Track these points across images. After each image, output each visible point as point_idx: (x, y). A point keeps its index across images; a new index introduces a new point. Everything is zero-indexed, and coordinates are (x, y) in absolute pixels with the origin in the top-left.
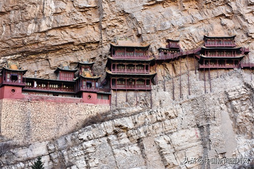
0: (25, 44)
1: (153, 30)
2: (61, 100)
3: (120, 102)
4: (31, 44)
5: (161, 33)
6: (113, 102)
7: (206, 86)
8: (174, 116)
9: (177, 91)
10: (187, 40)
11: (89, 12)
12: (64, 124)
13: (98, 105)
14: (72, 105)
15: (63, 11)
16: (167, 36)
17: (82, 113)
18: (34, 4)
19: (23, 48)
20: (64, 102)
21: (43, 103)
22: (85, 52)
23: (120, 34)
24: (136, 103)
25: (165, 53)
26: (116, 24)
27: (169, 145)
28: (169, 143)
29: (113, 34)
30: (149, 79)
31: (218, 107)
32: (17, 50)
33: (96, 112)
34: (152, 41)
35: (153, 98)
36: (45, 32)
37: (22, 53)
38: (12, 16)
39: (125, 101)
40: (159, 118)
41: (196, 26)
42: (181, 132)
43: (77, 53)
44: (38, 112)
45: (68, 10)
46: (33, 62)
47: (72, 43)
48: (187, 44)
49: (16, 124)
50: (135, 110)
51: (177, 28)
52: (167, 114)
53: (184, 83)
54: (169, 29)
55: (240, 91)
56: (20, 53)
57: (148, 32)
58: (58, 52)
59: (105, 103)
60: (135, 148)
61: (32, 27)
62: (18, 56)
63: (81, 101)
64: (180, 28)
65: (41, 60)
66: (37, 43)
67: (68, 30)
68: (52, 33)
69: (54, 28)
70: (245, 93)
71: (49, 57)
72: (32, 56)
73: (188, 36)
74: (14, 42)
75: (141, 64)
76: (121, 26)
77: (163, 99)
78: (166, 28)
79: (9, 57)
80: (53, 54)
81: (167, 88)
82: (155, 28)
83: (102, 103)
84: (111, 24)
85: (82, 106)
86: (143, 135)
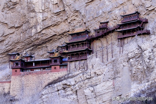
0: (32, 41)
1: (92, 18)
2: (39, 73)
3: (72, 69)
4: (35, 40)
5: (97, 19)
6: (68, 69)
7: (121, 51)
8: (101, 73)
9: (105, 56)
10: (115, 19)
11: (61, 14)
12: (40, 86)
13: (60, 73)
14: (45, 75)
15: (47, 18)
16: (100, 20)
17: (51, 79)
18: (32, 18)
19: (33, 43)
20: (41, 73)
21: (30, 76)
22: (64, 39)
23: (78, 24)
24: (79, 69)
25: (98, 32)
26: (75, 18)
27: (93, 93)
28: (92, 92)
29: (74, 25)
30: (86, 52)
31: (122, 65)
32: (30, 45)
33: (58, 77)
34: (91, 26)
35: (88, 64)
36: (40, 32)
37: (33, 46)
38: (24, 27)
39: (74, 68)
40: (88, 77)
41: (119, 8)
42: (103, 84)
43: (60, 40)
44: (28, 81)
45: (49, 16)
46: (41, 49)
47: (56, 35)
48: (115, 22)
49: (17, 88)
50: (78, 73)
51: (107, 13)
52: (95, 73)
53: (110, 50)
54: (101, 15)
55: (134, 52)
56: (32, 46)
57: (88, 20)
58: (51, 42)
59: (64, 70)
60: (75, 96)
61: (34, 31)
62: (32, 48)
63: (50, 72)
64: (109, 12)
65: (44, 48)
66: (38, 39)
67: (52, 28)
68: (43, 32)
69: (43, 29)
70: (138, 52)
71: (47, 46)
72: (39, 47)
73: (114, 17)
74: (27, 41)
75: (82, 43)
76: (78, 19)
77: (94, 63)
78: (99, 15)
79: (28, 50)
80: (49, 43)
81: (98, 56)
82: (93, 17)
83: (63, 71)
84: (72, 19)
85: (51, 75)
86: (77, 88)
